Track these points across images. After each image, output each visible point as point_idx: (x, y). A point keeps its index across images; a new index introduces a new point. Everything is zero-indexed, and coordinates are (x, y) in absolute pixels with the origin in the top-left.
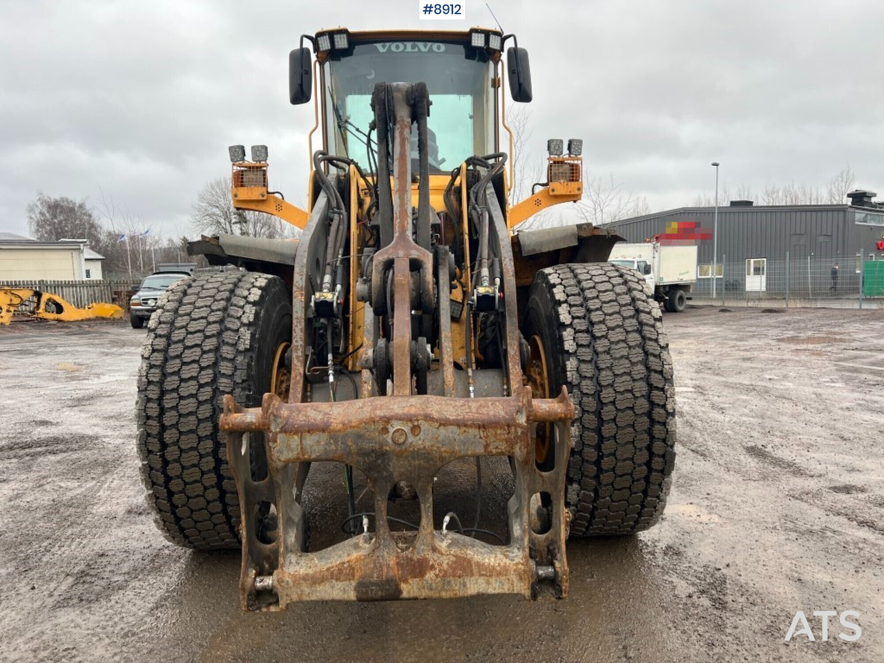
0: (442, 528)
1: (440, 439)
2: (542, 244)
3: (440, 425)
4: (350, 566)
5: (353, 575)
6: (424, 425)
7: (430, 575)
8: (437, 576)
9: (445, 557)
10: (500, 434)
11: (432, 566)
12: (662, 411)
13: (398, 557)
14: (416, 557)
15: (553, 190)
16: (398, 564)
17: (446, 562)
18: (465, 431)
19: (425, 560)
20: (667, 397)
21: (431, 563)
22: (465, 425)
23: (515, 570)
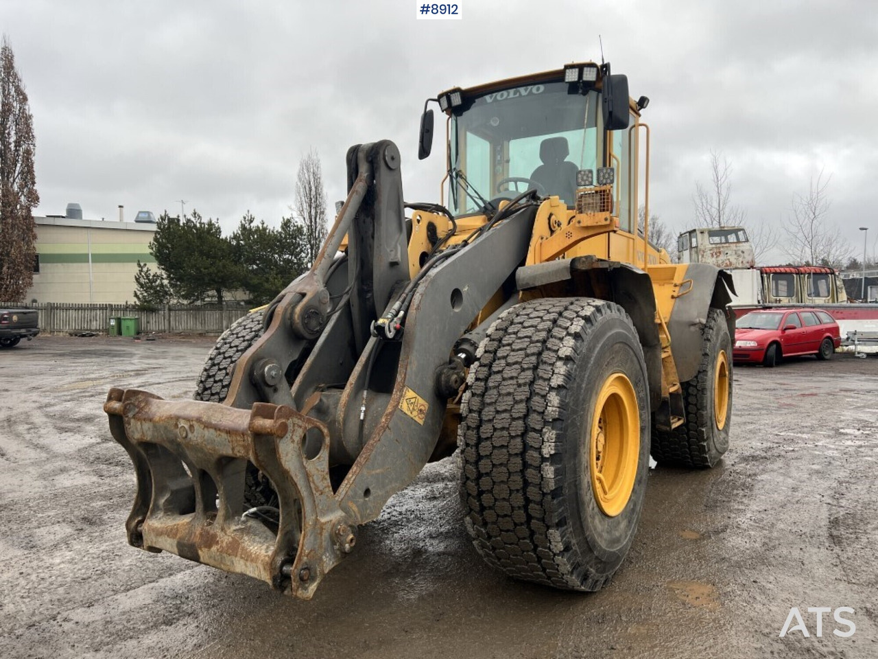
0: (241, 516)
1: (206, 437)
2: (535, 278)
3: (205, 427)
4: (177, 528)
5: (176, 535)
6: (196, 425)
7: (214, 548)
8: (218, 550)
9: (227, 537)
10: (239, 441)
11: (218, 541)
12: (536, 454)
13: (202, 529)
14: (212, 532)
15: (579, 222)
16: (201, 534)
17: (226, 540)
18: (219, 435)
19: (215, 536)
20: (543, 441)
21: (218, 539)
22: (219, 430)
23: (262, 561)
